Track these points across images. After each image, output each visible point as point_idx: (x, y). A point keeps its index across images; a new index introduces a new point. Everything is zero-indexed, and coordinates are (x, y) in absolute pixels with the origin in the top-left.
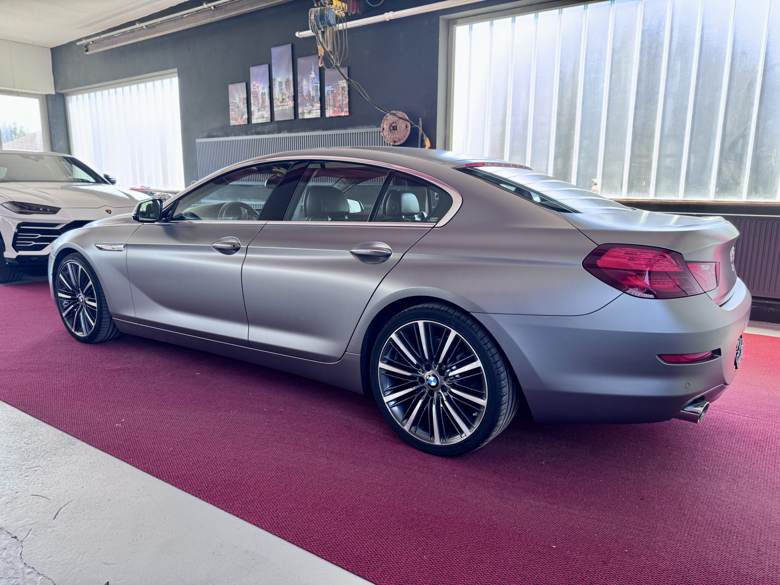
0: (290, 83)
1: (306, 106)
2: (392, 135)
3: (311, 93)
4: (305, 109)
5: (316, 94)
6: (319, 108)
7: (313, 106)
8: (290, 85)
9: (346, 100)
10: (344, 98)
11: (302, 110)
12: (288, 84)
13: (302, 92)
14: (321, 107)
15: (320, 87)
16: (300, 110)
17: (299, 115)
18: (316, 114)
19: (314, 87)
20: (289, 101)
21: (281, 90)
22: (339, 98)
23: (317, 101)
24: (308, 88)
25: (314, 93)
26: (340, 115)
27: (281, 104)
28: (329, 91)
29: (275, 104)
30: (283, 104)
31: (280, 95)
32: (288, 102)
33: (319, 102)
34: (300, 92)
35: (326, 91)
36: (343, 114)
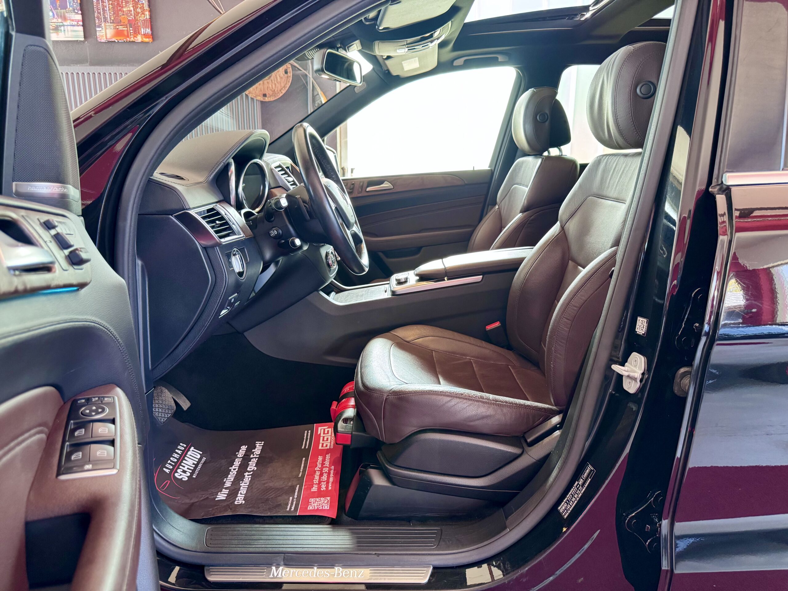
6: (81, 23)
7: (65, 19)
9: (143, 14)
10: (139, 10)
14: (83, 21)
18: (74, 33)
22: (128, 9)
23: (74, 10)
26: (132, 39)
33: (80, 12)
36: (139, 39)
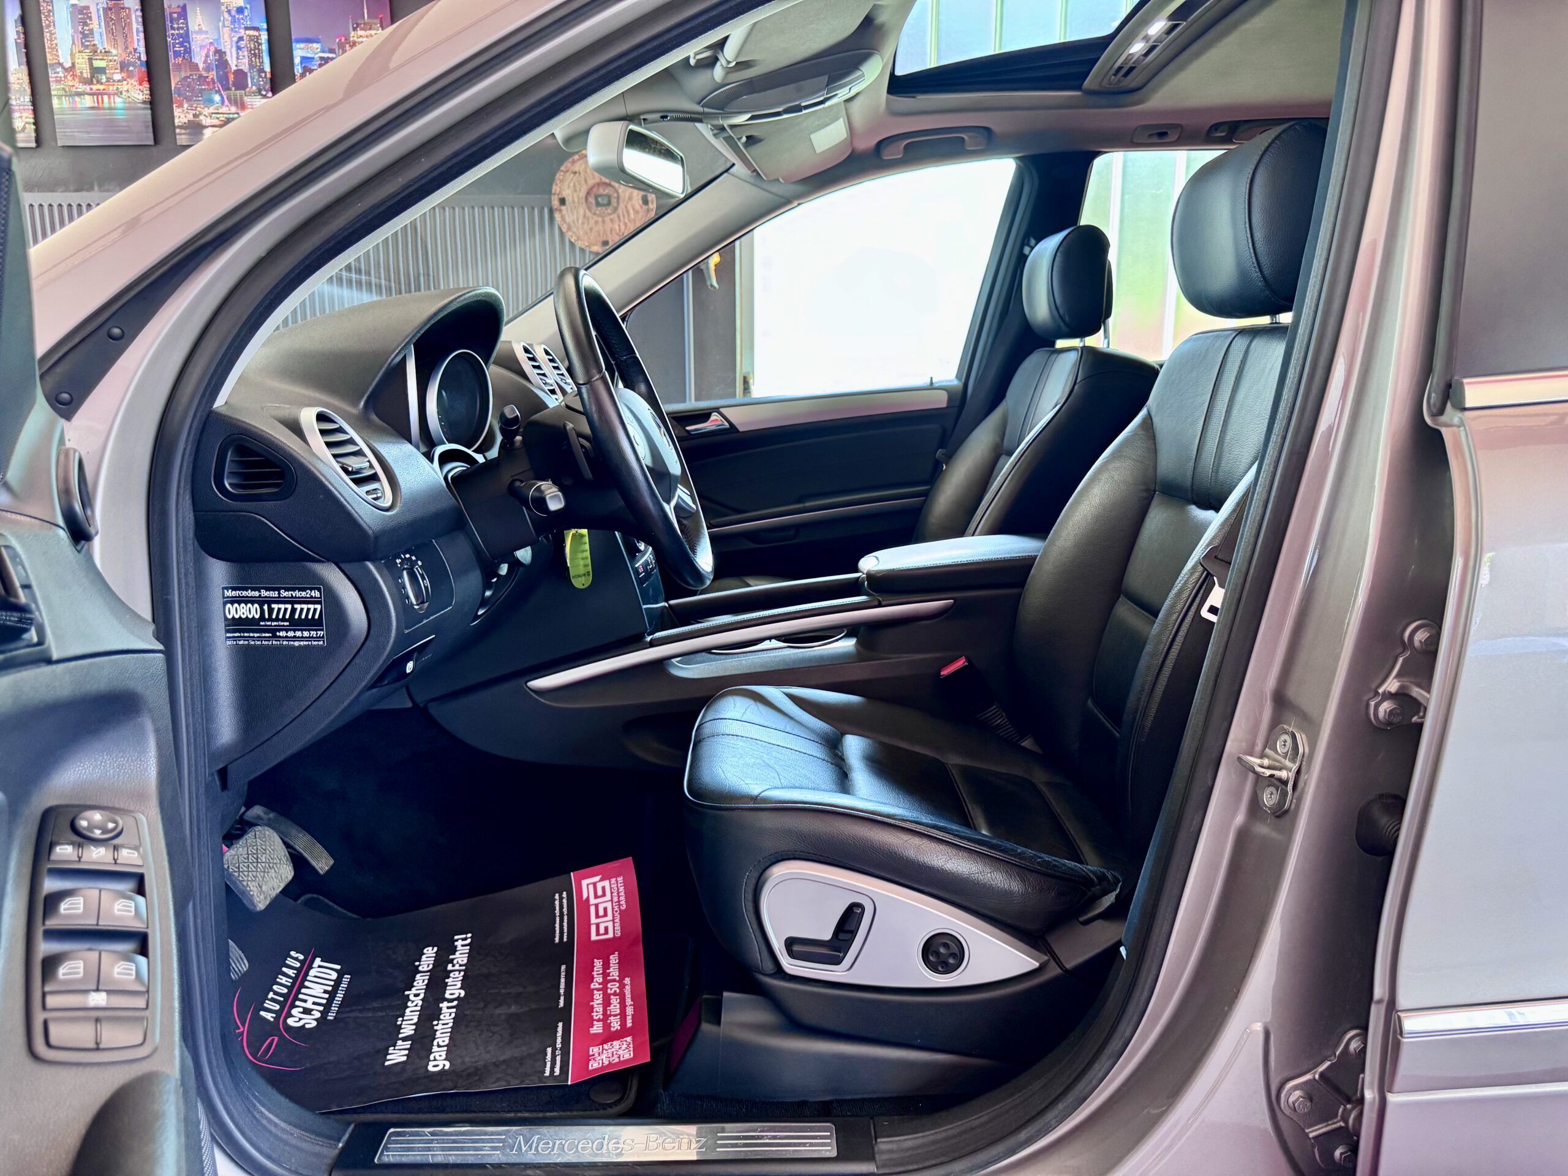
0: (129, 16)
1: (211, 101)
2: (596, 222)
3: (228, 57)
4: (206, 111)
5: (249, 64)
7: (243, 106)
8: (130, 24)
11: (191, 117)
12: (119, 19)
13: (188, 51)
15: (270, 41)
16: (181, 115)
17: (178, 131)
19: (241, 39)
20: (124, 79)
21: (86, 36)
23: (259, 91)
24: (218, 40)
25: (246, 61)
27: (87, 88)
28: (313, 58)
29: (53, 86)
30: (95, 87)
31: (77, 55)
32: (119, 81)
34: (177, 54)
35: (297, 60)
